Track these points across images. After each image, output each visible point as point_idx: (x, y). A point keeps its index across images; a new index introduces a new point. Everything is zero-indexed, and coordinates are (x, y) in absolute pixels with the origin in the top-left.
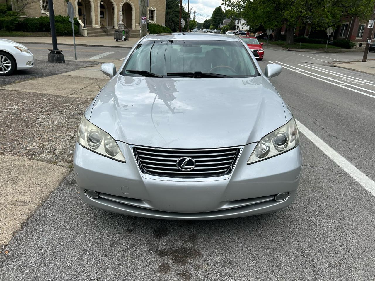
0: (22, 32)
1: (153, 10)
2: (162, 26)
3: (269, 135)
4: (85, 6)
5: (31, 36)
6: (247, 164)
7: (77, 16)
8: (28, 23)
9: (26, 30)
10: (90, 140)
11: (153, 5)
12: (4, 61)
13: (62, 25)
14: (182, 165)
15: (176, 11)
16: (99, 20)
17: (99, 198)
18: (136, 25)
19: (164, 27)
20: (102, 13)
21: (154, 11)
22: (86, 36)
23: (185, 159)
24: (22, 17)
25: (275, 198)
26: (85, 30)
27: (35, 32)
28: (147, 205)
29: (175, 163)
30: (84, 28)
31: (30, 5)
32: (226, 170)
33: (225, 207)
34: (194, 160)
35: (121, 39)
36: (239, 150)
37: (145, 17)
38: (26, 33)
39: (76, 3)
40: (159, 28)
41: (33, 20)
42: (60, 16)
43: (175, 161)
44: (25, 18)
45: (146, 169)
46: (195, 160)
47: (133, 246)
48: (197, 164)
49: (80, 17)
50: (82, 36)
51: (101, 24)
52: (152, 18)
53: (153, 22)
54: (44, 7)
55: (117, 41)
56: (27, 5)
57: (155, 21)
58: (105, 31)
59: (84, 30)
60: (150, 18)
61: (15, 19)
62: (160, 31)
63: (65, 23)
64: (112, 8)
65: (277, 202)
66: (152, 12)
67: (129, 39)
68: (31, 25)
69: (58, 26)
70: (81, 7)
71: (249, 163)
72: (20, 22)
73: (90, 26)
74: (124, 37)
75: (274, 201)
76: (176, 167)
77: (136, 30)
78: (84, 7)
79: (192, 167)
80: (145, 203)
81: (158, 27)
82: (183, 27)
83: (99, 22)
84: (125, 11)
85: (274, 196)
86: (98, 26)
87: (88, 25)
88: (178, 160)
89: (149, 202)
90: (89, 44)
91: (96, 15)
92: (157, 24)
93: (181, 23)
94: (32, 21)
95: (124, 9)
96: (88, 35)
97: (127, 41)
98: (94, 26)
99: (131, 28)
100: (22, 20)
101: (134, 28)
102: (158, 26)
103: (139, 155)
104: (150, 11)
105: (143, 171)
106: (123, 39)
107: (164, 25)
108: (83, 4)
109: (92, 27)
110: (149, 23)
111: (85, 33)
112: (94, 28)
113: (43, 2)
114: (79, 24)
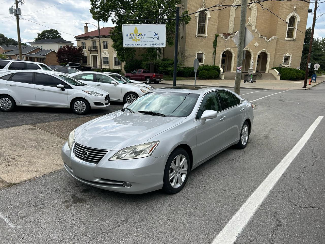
0: (180, 77)
1: (288, 56)
2: (295, 69)
4: (228, 56)
5: (185, 80)
6: (108, 160)
7: (220, 65)
8: (185, 71)
9: (183, 76)
12: (133, 98)
13: (207, 72)
15: (317, 55)
17: (65, 165)
18: (269, 69)
19: (297, 70)
21: (289, 56)
22: (223, 79)
23: (85, 151)
24: (182, 67)
26: (223, 75)
27: (188, 77)
28: (72, 171)
30: (223, 73)
31: (188, 59)
33: (97, 180)
35: (249, 81)
37: (240, 67)
38: (182, 78)
39: (221, 55)
42: (207, 65)
43: (82, 152)
44: (184, 68)
46: (88, 153)
47: (70, 191)
49: (223, 66)
50: (221, 79)
52: (286, 62)
53: (288, 66)
55: (245, 83)
57: (289, 65)
59: (222, 74)
60: (284, 63)
63: (210, 70)
65: (124, 187)
66: (287, 58)
67: (257, 81)
68: (186, 73)
69: (204, 73)
72: (181, 71)
74: (251, 80)
75: (122, 186)
77: (269, 74)
78: (228, 58)
81: (291, 70)
82: (317, 69)
86: (235, 72)
87: (228, 71)
90: (218, 86)
91: (235, 63)
92: (290, 68)
96: (225, 78)
98: (232, 71)
99: (264, 72)
100: (182, 69)
101: (267, 72)
103: (75, 147)
104: (285, 57)
106: (250, 82)
107: (298, 68)
108: (227, 56)
109: (230, 72)
110: (282, 67)
111: (223, 77)
112: (232, 73)
113: (198, 56)
114: (219, 71)
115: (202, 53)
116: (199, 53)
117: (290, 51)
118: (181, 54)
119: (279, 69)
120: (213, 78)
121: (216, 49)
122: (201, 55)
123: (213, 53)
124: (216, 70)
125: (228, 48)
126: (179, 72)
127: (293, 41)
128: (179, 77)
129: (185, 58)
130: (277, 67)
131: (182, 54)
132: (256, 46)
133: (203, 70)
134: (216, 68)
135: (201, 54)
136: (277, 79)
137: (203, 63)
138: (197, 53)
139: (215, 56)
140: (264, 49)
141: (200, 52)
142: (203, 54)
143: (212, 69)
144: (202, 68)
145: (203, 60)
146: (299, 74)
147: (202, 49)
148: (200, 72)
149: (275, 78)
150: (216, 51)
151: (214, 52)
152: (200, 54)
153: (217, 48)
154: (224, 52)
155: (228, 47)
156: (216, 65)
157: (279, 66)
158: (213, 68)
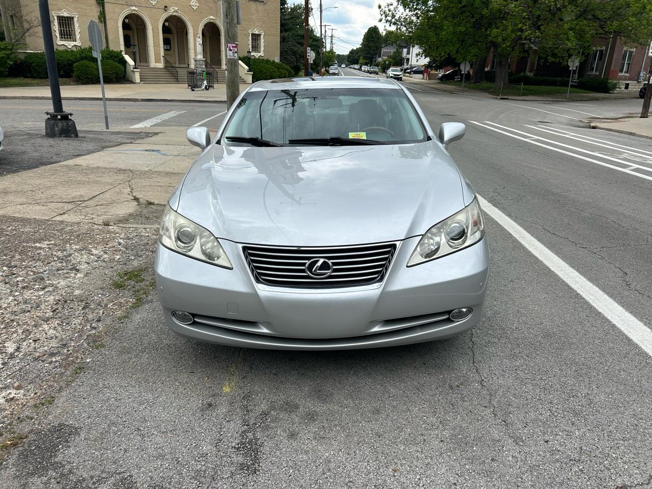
0: (22, 78)
1: (257, 35)
2: (274, 62)
3: (438, 225)
4: (136, 29)
5: (38, 85)
6: (407, 267)
7: (122, 48)
8: (33, 62)
9: (29, 75)
10: (178, 239)
11: (258, 25)
14: (313, 270)
15: (298, 36)
16: (162, 54)
17: (195, 324)
19: (277, 64)
20: (167, 42)
21: (259, 35)
22: (138, 83)
23: (318, 261)
24: (23, 52)
25: (450, 316)
26: (136, 73)
28: (264, 330)
29: (304, 268)
30: (135, 68)
32: (377, 276)
33: (376, 329)
34: (330, 262)
35: (200, 87)
36: (394, 246)
38: (29, 81)
39: (120, 24)
40: (269, 66)
41: (40, 57)
43: (304, 264)
44: (28, 54)
45: (262, 277)
46: (332, 263)
48: (334, 267)
49: (128, 50)
50: (132, 82)
51: (166, 61)
52: (256, 47)
53: (259, 54)
54: (61, 34)
55: (193, 90)
56: (31, 31)
57: (262, 54)
58: (171, 73)
59: (134, 72)
60: (252, 48)
61: (8, 57)
62: (271, 71)
64: (185, 31)
65: (453, 322)
66: (256, 37)
67: (215, 86)
68: (38, 66)
69: (87, 66)
70: (129, 32)
71: (408, 265)
72: (19, 62)
73: (146, 64)
74: (205, 82)
75: (449, 321)
76: (305, 272)
78: (135, 31)
79: (329, 272)
80: (262, 327)
81: (268, 64)
82: (312, 62)
83: (162, 58)
84: (208, 38)
85: (449, 312)
86: (161, 65)
87: (142, 64)
88: (308, 262)
89: (268, 325)
90: (140, 98)
91: (156, 46)
92: (265, 58)
93: (308, 54)
94: (41, 59)
95: (207, 34)
96: (141, 81)
97: (211, 89)
98: (153, 64)
99: (219, 67)
100: (22, 57)
101: (224, 66)
102: (268, 61)
103: (252, 258)
104: (252, 36)
105: (258, 281)
106: (204, 87)
107: (277, 60)
108: (133, 26)
109: (148, 66)
110: (251, 57)
111: (137, 77)
112: (153, 68)
113: (60, 24)
114: (124, 62)
115: (69, 15)
116: (62, 15)
117: (258, 24)
118: (9, 18)
119: (246, 60)
120: (114, 80)
121: (103, 8)
122: (68, 21)
123: (99, 18)
124: (116, 61)
125: (134, 8)
126: (15, 63)
127: (262, 4)
128: (20, 77)
129: (26, 26)
130: (242, 56)
131: (12, 16)
132: (195, 8)
133: (82, 59)
134: (116, 57)
135: (67, 17)
136: (247, 82)
137: (78, 43)
138: (57, 16)
139: (105, 26)
140: (212, 17)
141: (66, 14)
142: (73, 18)
143: (106, 58)
144: (78, 56)
145: (75, 36)
146: (282, 71)
147: (67, 5)
148: (75, 65)
149: (243, 79)
150: (106, 14)
151: (101, 14)
152: (65, 17)
153: (106, 5)
154: (126, 17)
155: (132, 6)
156: (113, 47)
157: (246, 55)
158: (108, 56)
